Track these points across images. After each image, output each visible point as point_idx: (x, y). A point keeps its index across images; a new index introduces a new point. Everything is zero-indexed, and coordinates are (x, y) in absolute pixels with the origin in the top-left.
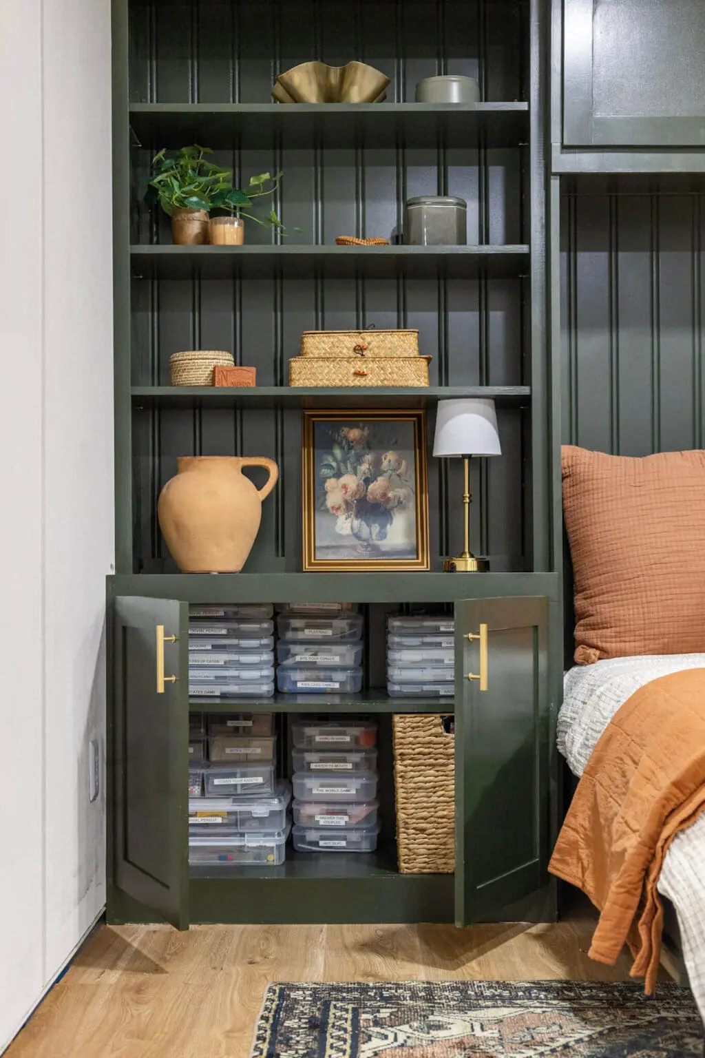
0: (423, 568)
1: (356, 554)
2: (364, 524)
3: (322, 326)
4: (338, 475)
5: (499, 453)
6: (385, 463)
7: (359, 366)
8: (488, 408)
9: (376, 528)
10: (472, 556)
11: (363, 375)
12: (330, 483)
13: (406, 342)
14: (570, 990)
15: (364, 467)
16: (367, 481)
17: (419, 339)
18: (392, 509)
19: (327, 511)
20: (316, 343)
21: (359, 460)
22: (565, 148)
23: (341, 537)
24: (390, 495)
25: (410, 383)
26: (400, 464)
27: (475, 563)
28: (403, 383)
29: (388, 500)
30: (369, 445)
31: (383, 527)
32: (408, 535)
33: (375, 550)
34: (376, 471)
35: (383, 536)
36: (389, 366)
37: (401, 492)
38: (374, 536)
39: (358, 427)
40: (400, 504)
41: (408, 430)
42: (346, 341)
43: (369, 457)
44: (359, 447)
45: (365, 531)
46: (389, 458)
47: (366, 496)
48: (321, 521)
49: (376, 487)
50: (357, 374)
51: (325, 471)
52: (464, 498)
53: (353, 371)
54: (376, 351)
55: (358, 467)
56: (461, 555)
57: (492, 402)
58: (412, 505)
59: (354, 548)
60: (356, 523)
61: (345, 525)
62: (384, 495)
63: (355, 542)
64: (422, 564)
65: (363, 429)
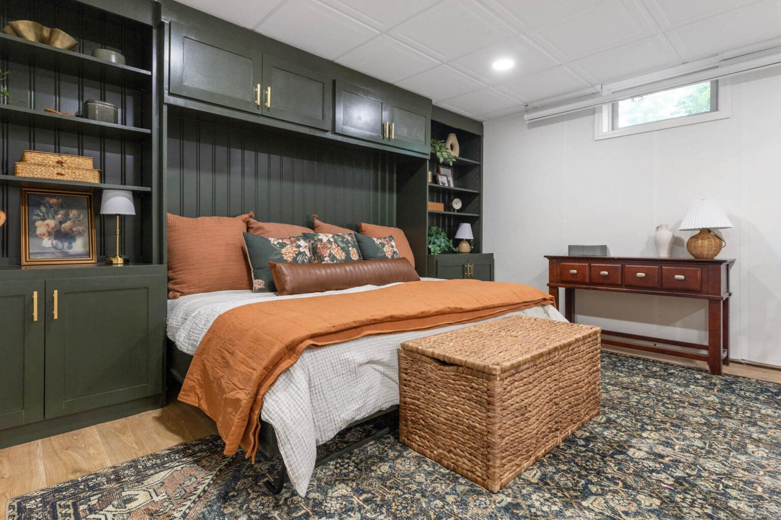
0: (93, 261)
1: (54, 256)
2: (59, 242)
3: (33, 148)
4: (44, 219)
5: (134, 213)
6: (71, 215)
7: (60, 170)
8: (130, 195)
9: (66, 244)
10: (120, 257)
11: (62, 175)
12: (38, 223)
13: (87, 163)
14: (189, 449)
15: (59, 216)
16: (61, 223)
17: (93, 161)
18: (75, 235)
19: (37, 236)
20: (32, 157)
21: (56, 213)
22: (170, 94)
23: (46, 248)
24: (74, 229)
25: (89, 181)
26: (80, 216)
27: (122, 260)
28: (86, 181)
29: (73, 231)
30: (62, 207)
31: (70, 243)
32: (84, 246)
33: (66, 255)
34: (66, 218)
35: (70, 247)
36: (77, 172)
37: (81, 228)
38: (65, 248)
39: (55, 198)
40: (80, 234)
41: (84, 200)
42: (53, 158)
43: (62, 212)
44: (56, 208)
45: (60, 245)
46: (73, 213)
47: (60, 229)
48: (33, 241)
49: (67, 225)
50: (58, 174)
51: (35, 217)
52: (116, 232)
53: (56, 172)
54: (70, 164)
55: (56, 216)
56: (115, 256)
57: (131, 193)
58: (86, 234)
59: (53, 253)
60: (55, 242)
61: (47, 243)
62: (71, 229)
63: (53, 250)
64: (92, 260)
65: (58, 199)
